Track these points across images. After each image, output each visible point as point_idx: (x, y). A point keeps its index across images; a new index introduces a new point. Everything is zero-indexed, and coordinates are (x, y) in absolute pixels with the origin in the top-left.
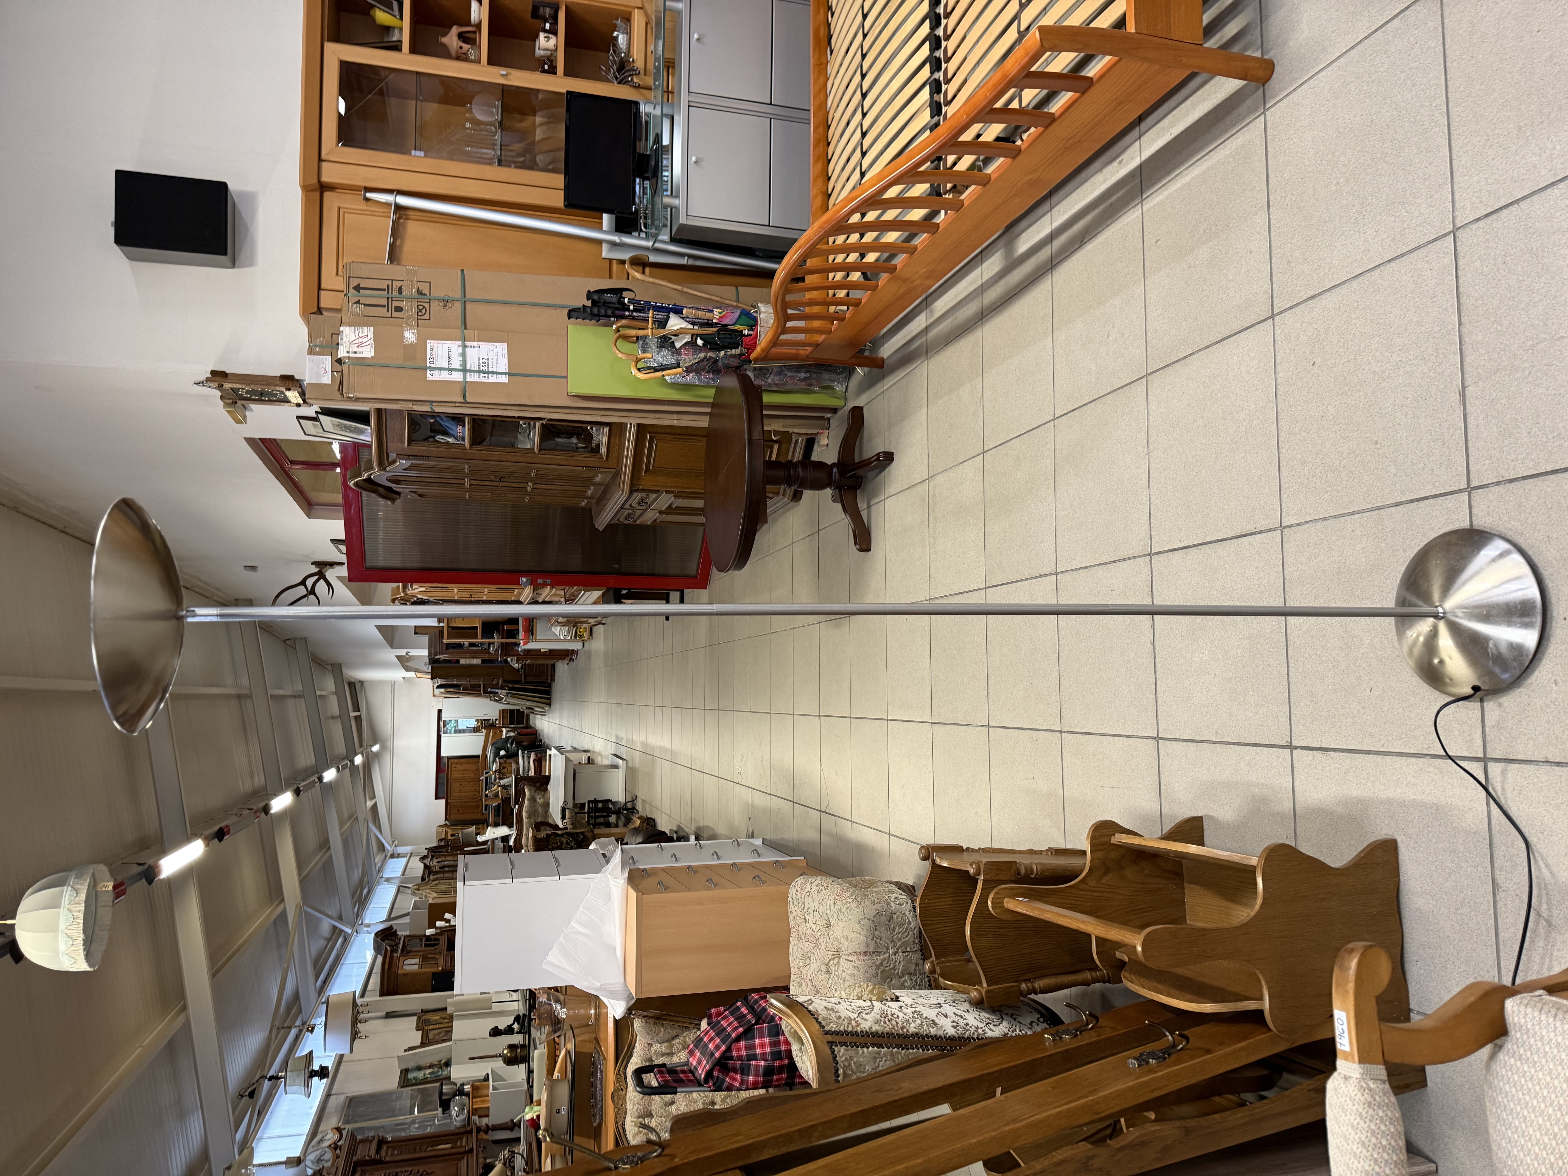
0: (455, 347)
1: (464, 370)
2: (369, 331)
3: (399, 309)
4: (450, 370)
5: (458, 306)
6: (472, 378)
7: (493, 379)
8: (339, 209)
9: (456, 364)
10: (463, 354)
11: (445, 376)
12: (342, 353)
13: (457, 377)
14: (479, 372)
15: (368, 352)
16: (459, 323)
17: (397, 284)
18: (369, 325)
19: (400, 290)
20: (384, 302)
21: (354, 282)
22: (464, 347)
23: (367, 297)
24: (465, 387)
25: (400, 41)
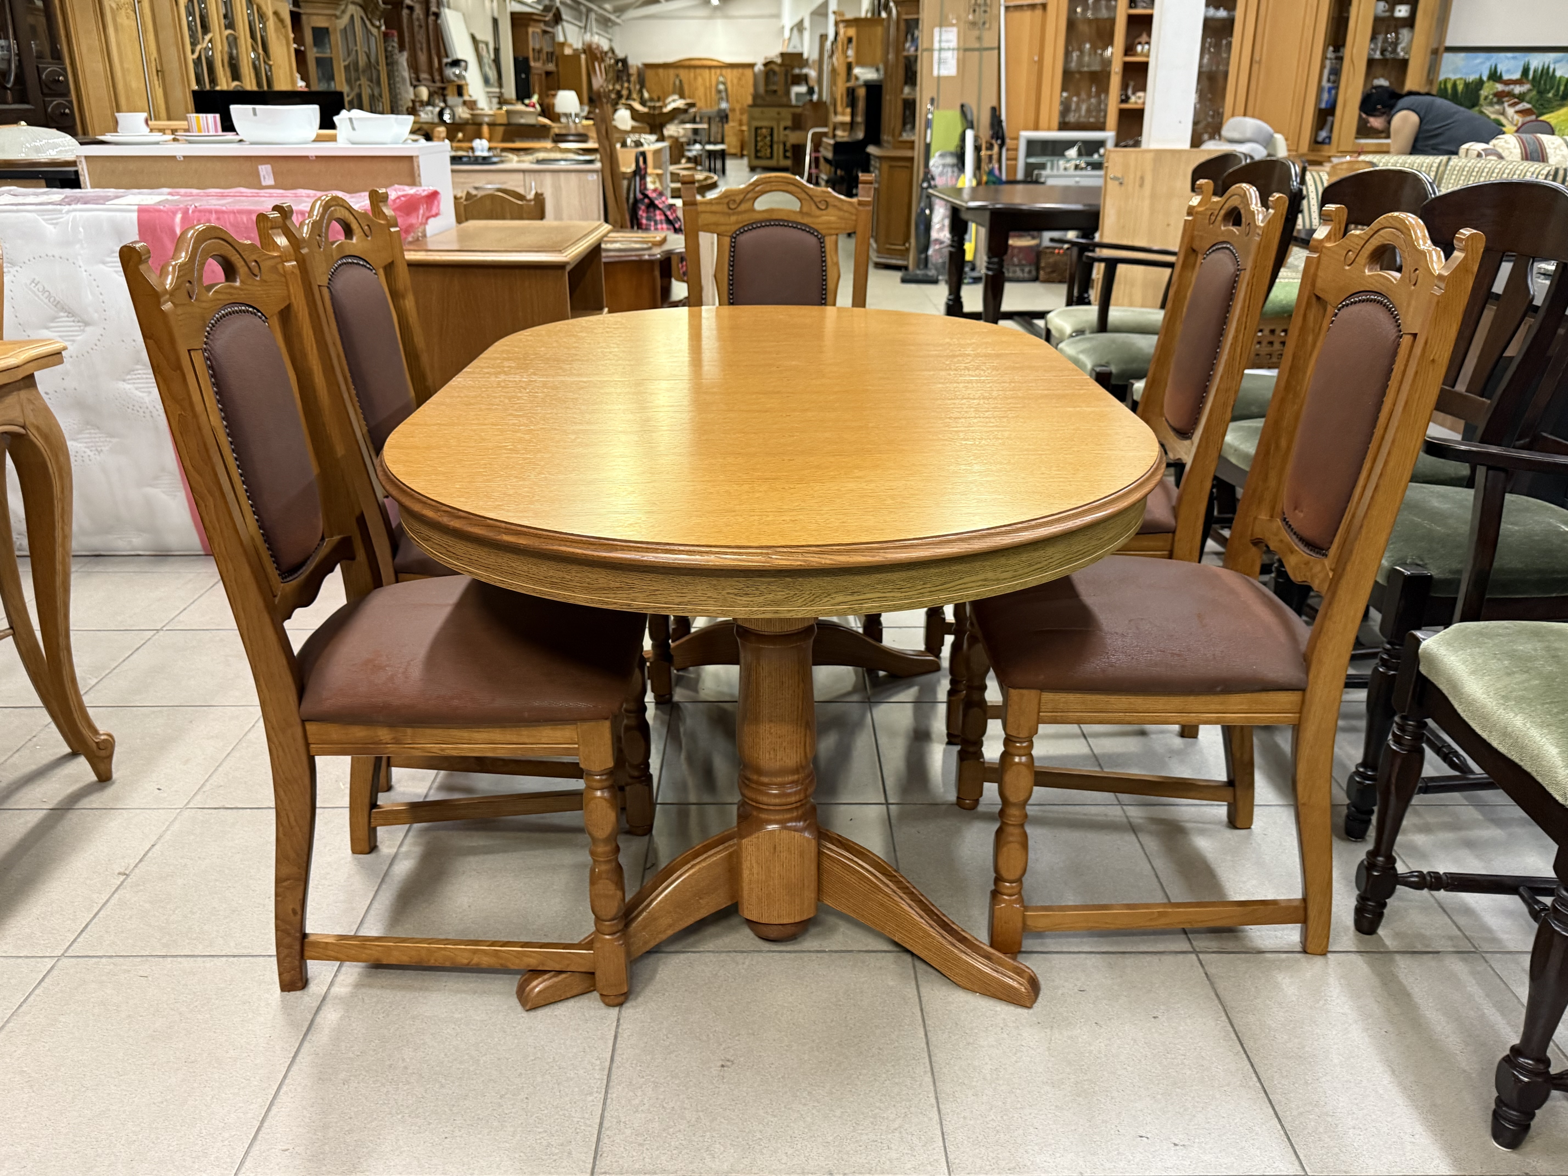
0: (954, 44)
1: (940, 50)
3: (974, 11)
4: (940, 41)
5: (977, 45)
6: (936, 54)
7: (936, 67)
9: (944, 45)
10: (949, 49)
11: (936, 38)
13: (936, 46)
14: (940, 59)
16: (968, 46)
17: (988, 9)
19: (985, 12)
20: (979, 2)
22: (953, 49)
24: (931, 50)
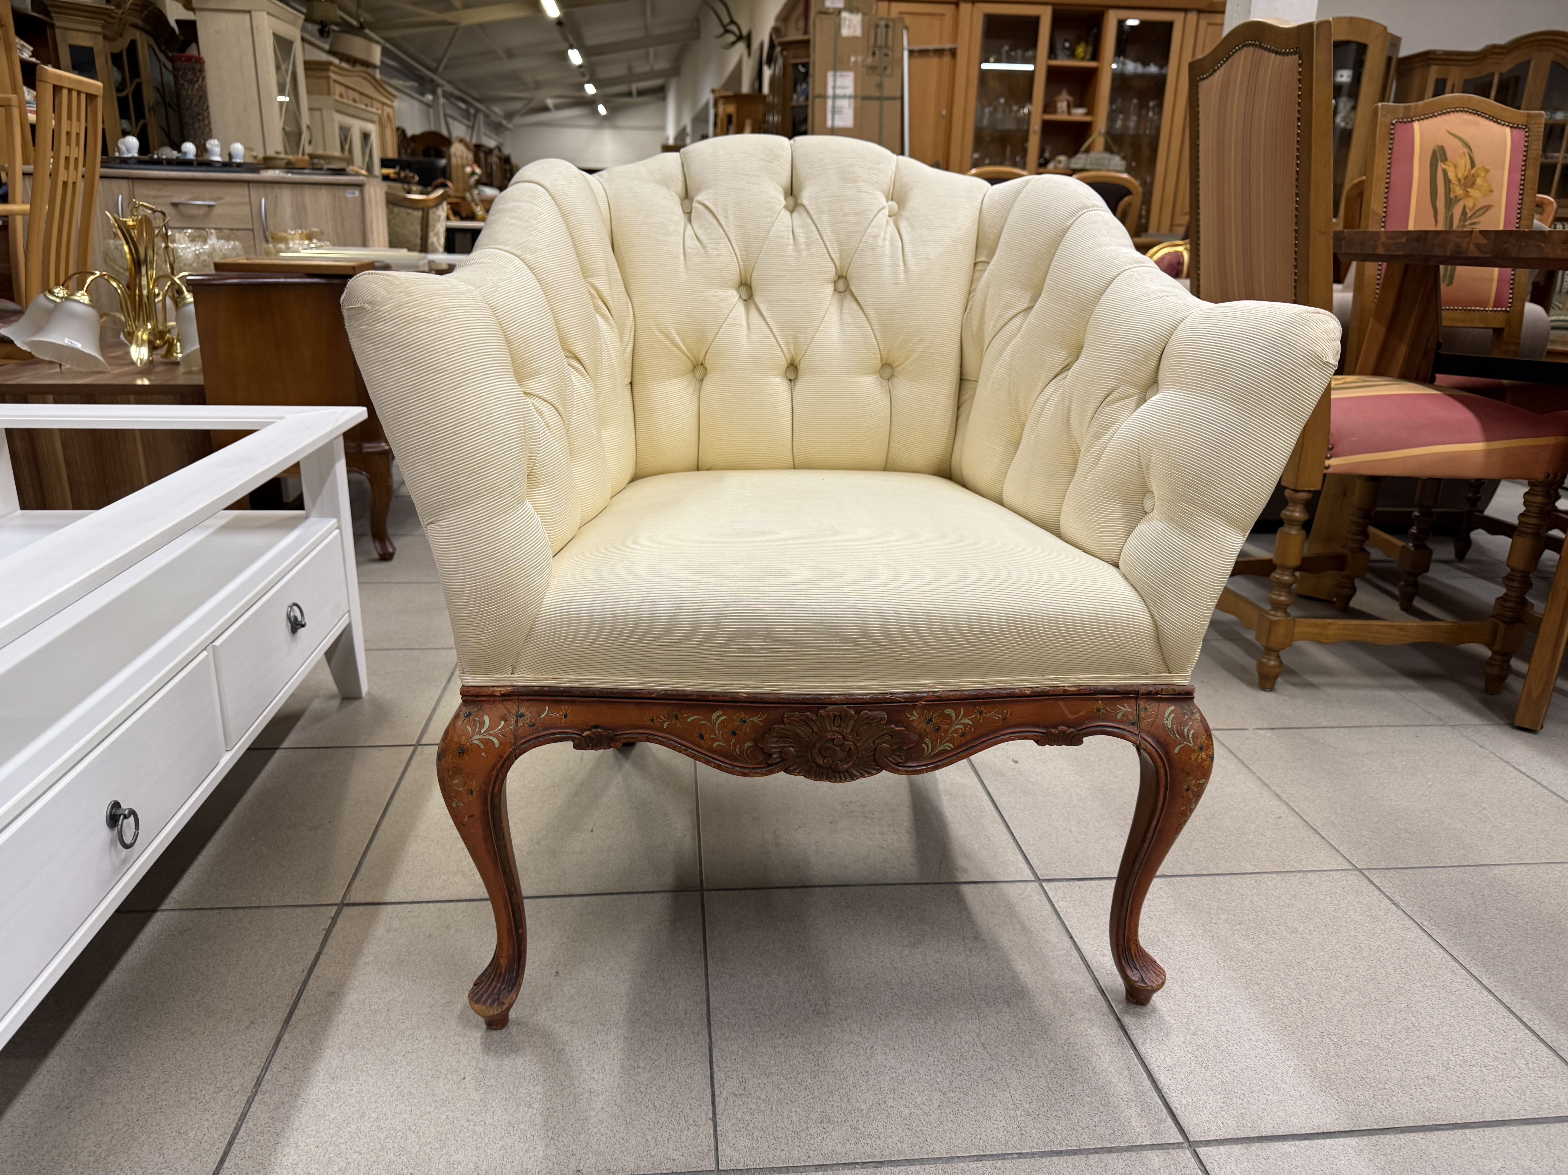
0: (850, 91)
2: (858, 33)
3: (874, 54)
4: (834, 87)
5: (877, 94)
6: (829, 102)
7: (829, 116)
8: (943, 15)
9: (839, 92)
10: (844, 97)
11: (830, 83)
12: (845, 15)
13: (830, 92)
14: (834, 107)
15: (845, 32)
16: (866, 94)
17: (890, 53)
18: (863, 32)
19: (886, 55)
20: (879, 43)
21: (891, 24)
22: (850, 97)
23: (882, 31)
24: (824, 97)
25: (1056, 58)
